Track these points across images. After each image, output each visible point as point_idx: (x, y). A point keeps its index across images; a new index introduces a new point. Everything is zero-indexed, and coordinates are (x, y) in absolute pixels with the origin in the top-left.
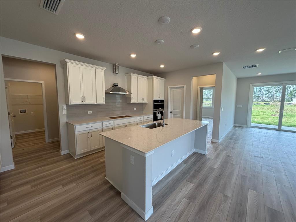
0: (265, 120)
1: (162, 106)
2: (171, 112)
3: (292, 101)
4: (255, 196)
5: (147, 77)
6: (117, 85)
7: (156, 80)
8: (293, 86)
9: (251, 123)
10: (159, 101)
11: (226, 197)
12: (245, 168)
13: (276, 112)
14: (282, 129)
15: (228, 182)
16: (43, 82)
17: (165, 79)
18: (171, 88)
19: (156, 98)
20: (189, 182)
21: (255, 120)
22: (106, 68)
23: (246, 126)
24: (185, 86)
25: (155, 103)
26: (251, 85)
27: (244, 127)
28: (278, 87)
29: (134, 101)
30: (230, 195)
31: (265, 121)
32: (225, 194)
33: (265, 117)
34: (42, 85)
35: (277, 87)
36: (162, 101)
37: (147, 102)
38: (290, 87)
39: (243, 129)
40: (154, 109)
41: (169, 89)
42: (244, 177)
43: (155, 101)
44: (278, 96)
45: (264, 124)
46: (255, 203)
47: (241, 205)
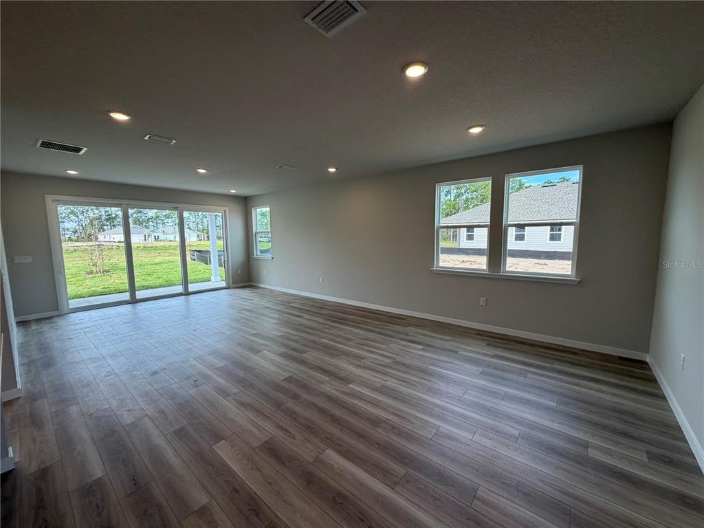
0: (80, 288)
3: (97, 239)
4: (230, 448)
8: (92, 210)
9: (70, 301)
11: (203, 512)
12: (162, 412)
13: (93, 265)
14: (137, 298)
15: (168, 475)
26: (49, 198)
27: (52, 317)
28: (64, 208)
30: (203, 499)
32: (196, 509)
33: (74, 279)
38: (87, 211)
39: (54, 323)
42: (181, 433)
44: (67, 230)
45: (89, 296)
46: (245, 462)
47: (237, 491)
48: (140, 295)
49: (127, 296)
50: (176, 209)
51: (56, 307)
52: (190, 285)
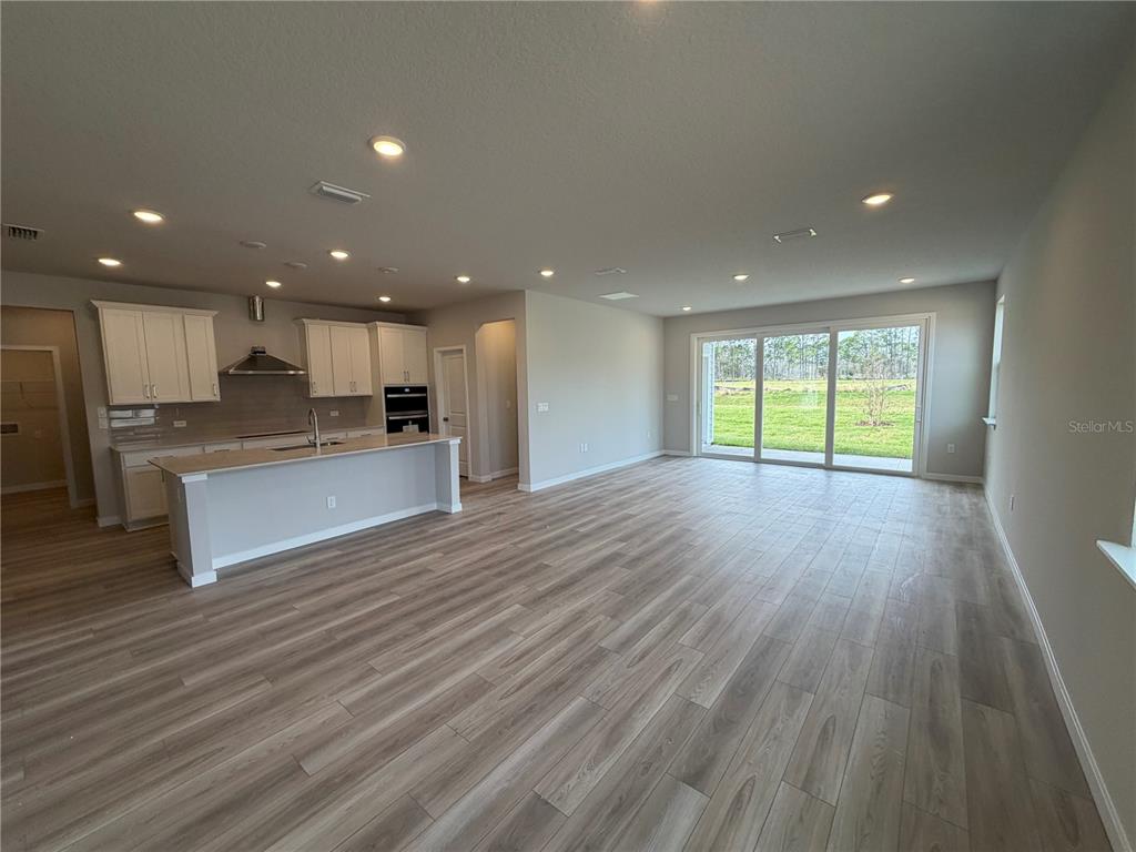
1: (421, 404)
2: (446, 420)
5: (364, 325)
6: (264, 352)
7: (387, 333)
9: (705, 445)
10: (407, 390)
16: (56, 350)
17: (425, 328)
18: (444, 353)
19: (397, 381)
21: (777, 439)
22: (216, 313)
23: (687, 454)
24: (465, 349)
25: (389, 396)
26: (694, 338)
29: (319, 390)
31: (787, 440)
34: (52, 359)
35: (809, 339)
36: (423, 389)
37: (370, 393)
40: (387, 411)
41: (437, 357)
43: (388, 390)
48: (765, 454)
49: (750, 452)
50: (827, 330)
51: (688, 448)
52: (835, 456)
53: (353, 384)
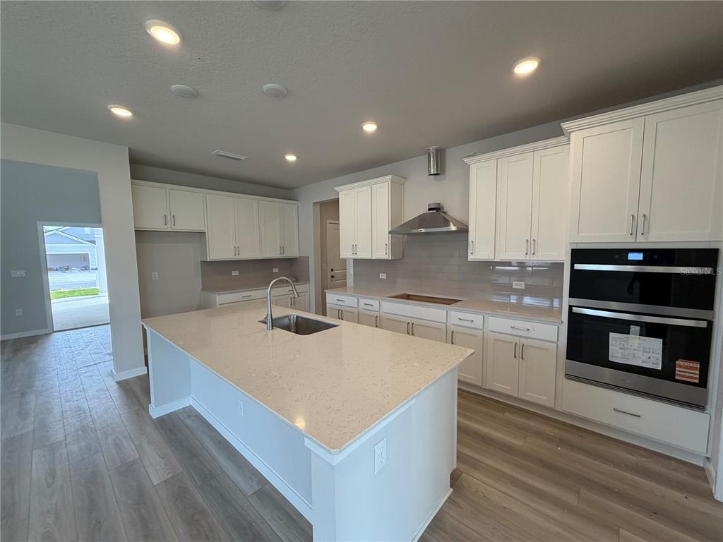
20: (169, 476)
25: (577, 266)
53: (532, 244)
